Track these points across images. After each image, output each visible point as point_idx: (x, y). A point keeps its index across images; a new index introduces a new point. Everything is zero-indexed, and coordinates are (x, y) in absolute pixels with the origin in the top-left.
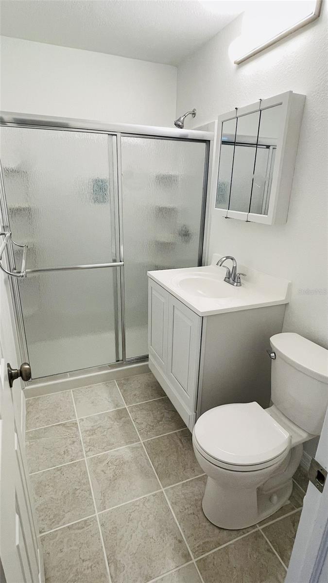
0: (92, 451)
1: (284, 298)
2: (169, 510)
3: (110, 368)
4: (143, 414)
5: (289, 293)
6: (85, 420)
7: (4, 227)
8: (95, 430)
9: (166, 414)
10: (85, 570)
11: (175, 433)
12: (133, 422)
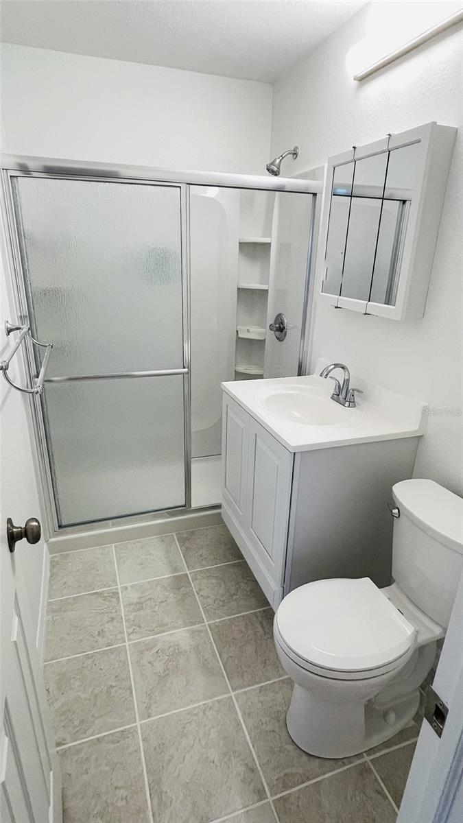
0: (136, 633)
1: (416, 428)
2: (239, 724)
3: (168, 516)
4: (211, 583)
5: (424, 422)
6: (129, 588)
7: (21, 317)
8: (142, 604)
9: (243, 585)
10: (117, 801)
11: (255, 612)
12: (196, 594)
